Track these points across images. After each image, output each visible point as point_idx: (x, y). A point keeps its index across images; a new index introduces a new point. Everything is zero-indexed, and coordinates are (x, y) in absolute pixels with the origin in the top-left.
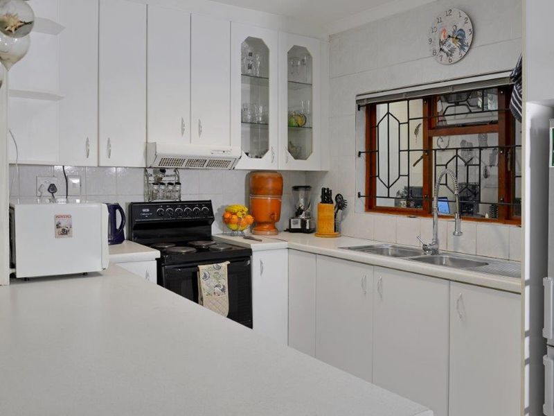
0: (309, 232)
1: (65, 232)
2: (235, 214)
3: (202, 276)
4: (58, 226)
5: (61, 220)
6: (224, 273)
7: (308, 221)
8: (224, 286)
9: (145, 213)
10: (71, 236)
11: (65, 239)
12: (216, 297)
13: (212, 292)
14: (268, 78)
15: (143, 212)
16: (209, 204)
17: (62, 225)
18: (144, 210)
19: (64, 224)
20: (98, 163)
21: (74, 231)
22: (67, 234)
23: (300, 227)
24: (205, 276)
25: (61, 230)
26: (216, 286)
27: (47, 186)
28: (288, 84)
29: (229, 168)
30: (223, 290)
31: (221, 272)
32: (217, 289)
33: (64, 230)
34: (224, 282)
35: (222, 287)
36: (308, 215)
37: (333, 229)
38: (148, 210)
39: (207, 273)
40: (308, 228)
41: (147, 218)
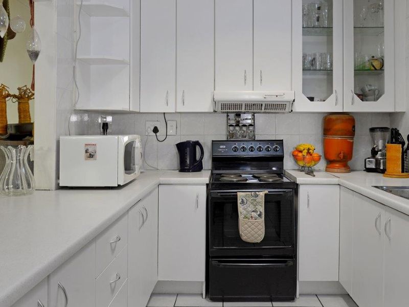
0: (383, 172)
1: (91, 156)
2: (301, 152)
3: (239, 201)
4: (87, 151)
5: (88, 147)
6: (261, 200)
7: (382, 161)
8: (260, 212)
9: (222, 149)
10: (96, 159)
11: (91, 161)
12: (253, 220)
13: (249, 216)
14: (332, 28)
15: (220, 148)
16: (280, 142)
17: (90, 151)
18: (221, 147)
19: (91, 150)
20: (176, 109)
21: (98, 155)
22: (92, 157)
23: (374, 167)
24: (243, 202)
25: (88, 154)
26: (253, 211)
27: (152, 128)
28: (354, 30)
29: (287, 110)
30: (260, 215)
31: (258, 199)
32: (254, 214)
33: (90, 154)
34: (262, 209)
35: (259, 213)
36: (384, 155)
37: (401, 170)
38: (225, 147)
39: (244, 199)
40: (382, 168)
41: (222, 153)
